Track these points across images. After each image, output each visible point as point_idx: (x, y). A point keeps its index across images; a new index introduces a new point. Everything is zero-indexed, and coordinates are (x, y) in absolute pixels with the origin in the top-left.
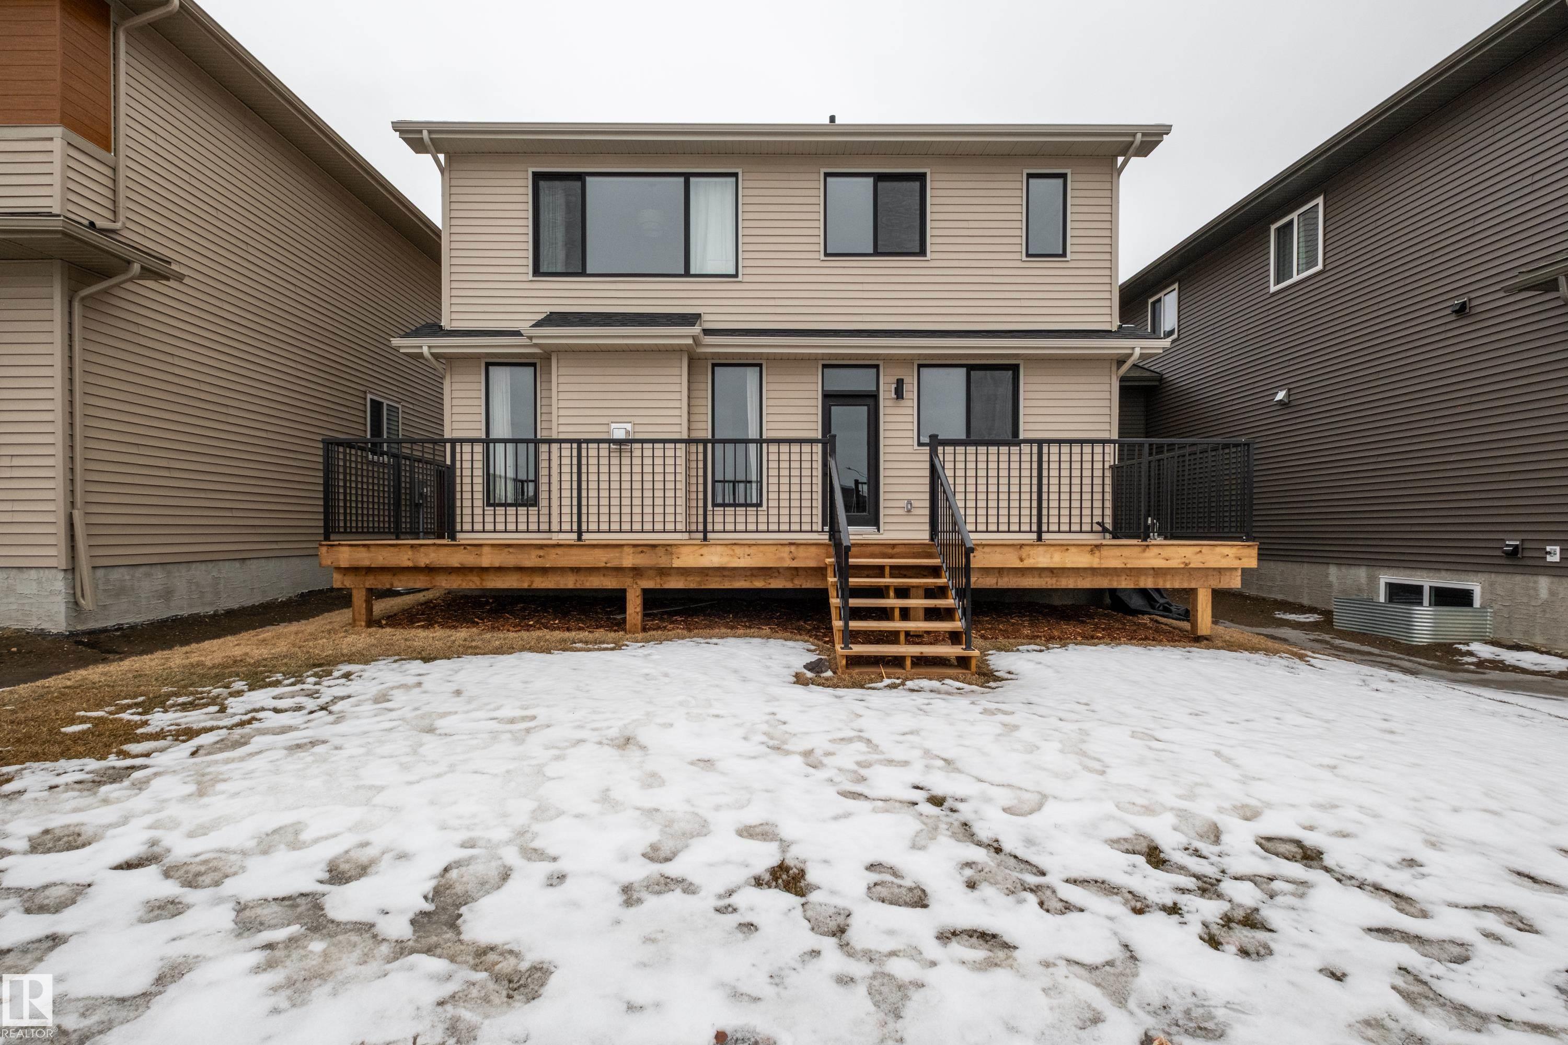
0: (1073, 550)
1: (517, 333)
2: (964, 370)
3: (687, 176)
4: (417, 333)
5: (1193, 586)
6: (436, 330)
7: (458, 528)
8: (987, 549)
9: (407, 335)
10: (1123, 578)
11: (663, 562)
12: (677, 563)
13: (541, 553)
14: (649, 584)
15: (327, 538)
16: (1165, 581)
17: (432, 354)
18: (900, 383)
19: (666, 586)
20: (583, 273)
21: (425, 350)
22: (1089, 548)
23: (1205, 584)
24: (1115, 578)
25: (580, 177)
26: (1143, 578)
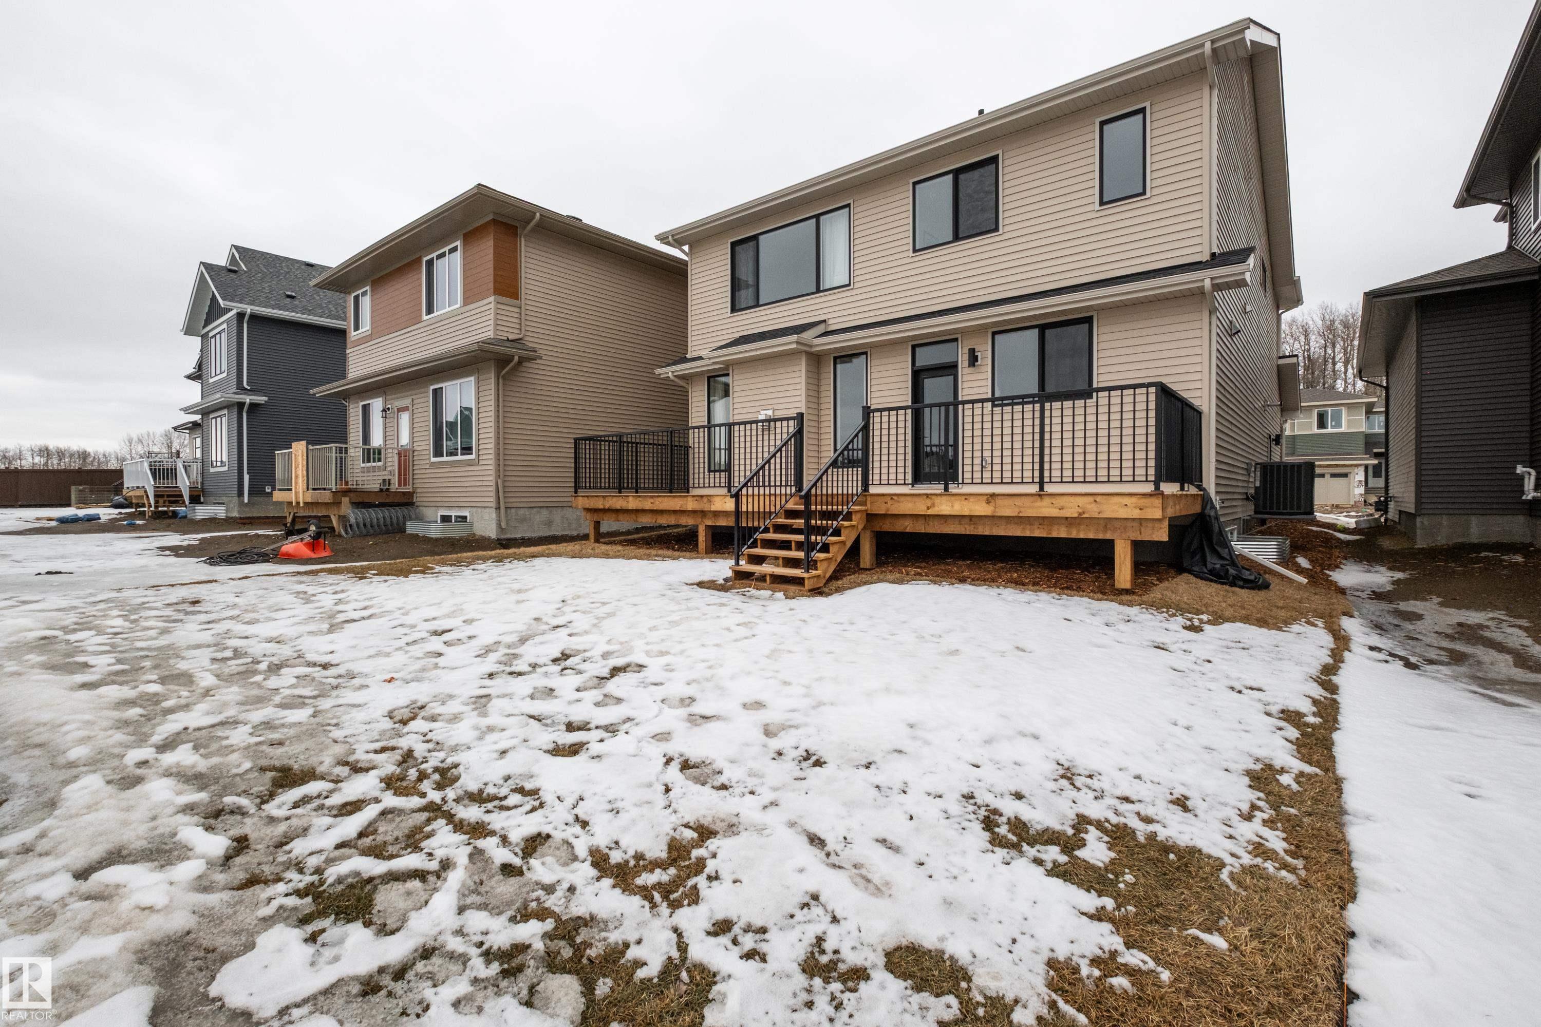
0: (972, 499)
1: (700, 358)
2: (1036, 331)
3: (817, 217)
4: (675, 363)
5: (1108, 536)
6: (684, 360)
7: (691, 485)
8: (902, 499)
9: (669, 365)
10: (1036, 527)
11: (706, 507)
12: (713, 508)
13: (652, 500)
14: (709, 523)
15: (576, 492)
16: (1078, 531)
17: (675, 376)
18: (972, 352)
19: (718, 524)
20: (757, 305)
21: (670, 374)
22: (985, 497)
23: (1124, 535)
24: (1028, 527)
25: (755, 238)
26: (1056, 527)
